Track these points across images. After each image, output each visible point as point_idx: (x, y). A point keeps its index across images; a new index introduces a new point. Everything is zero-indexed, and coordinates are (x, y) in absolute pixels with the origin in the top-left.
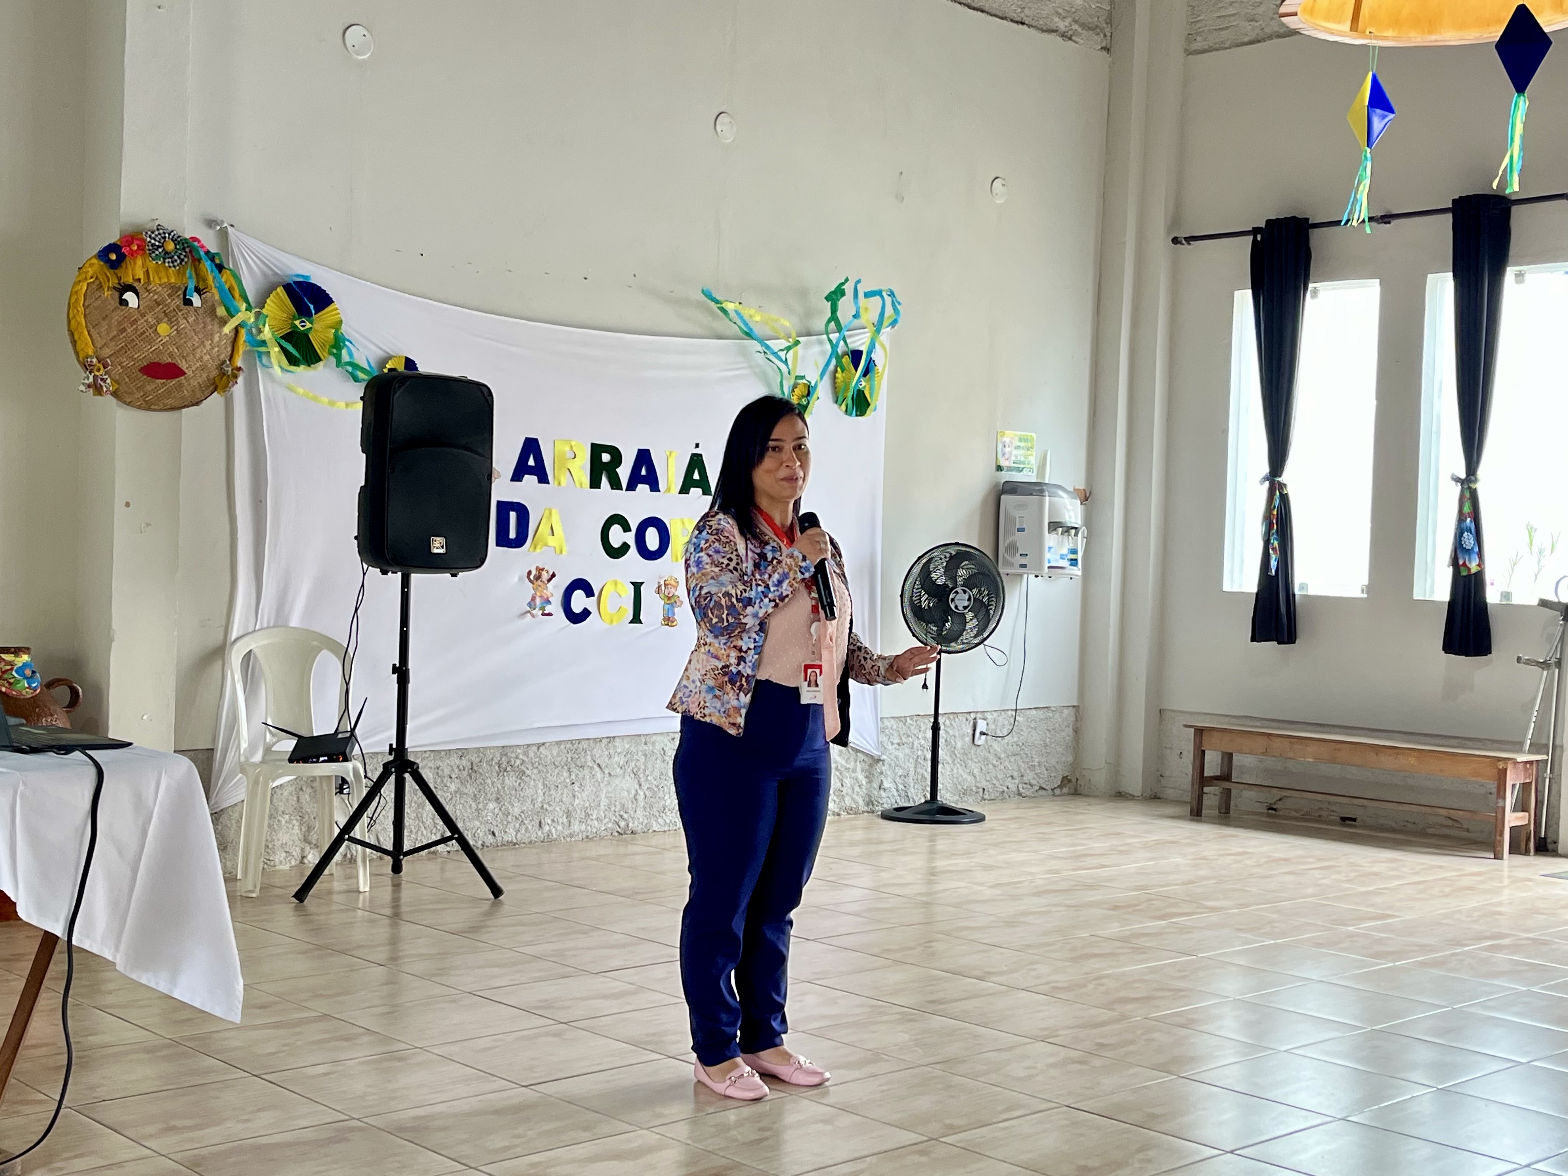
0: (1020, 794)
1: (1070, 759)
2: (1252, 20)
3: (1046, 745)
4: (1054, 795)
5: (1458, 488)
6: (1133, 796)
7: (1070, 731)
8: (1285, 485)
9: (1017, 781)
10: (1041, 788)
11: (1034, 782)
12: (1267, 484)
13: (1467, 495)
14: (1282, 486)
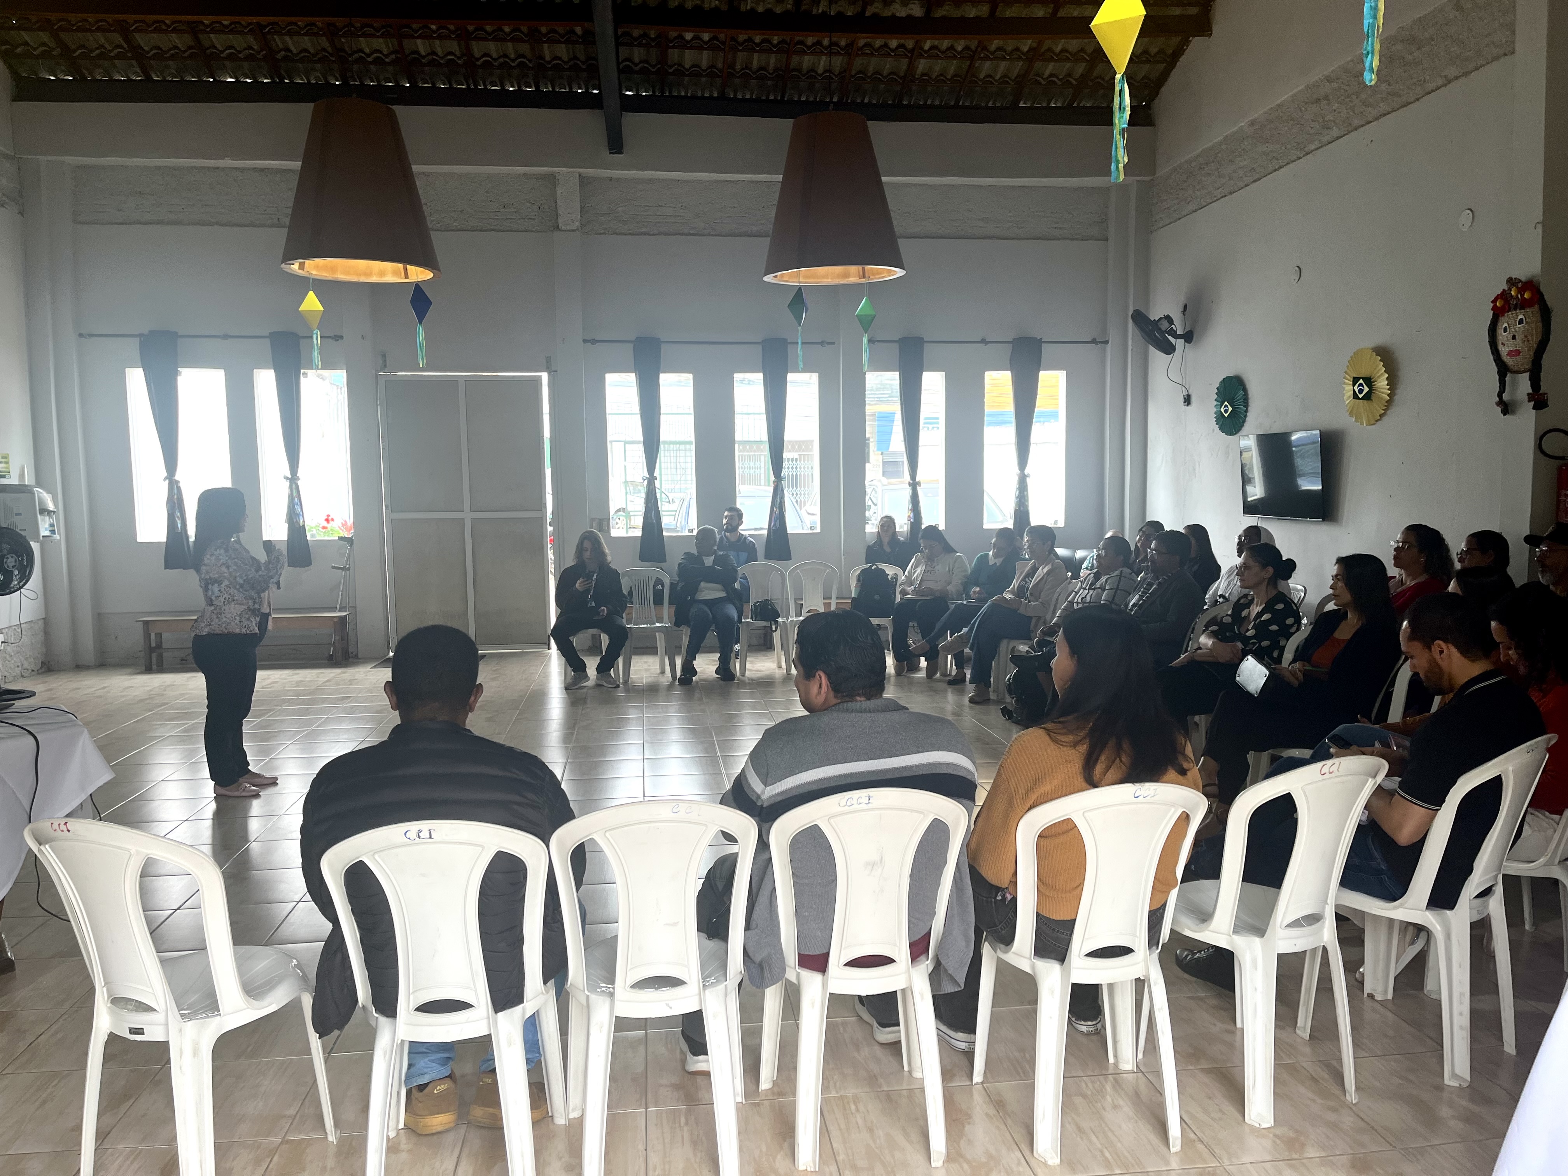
0: (22, 676)
1: (44, 650)
2: (120, 210)
3: (32, 644)
4: (38, 674)
5: (288, 483)
6: (89, 666)
7: (42, 633)
8: (179, 482)
9: (20, 668)
10: (33, 671)
11: (29, 668)
12: (167, 481)
13: (294, 486)
14: (177, 482)
